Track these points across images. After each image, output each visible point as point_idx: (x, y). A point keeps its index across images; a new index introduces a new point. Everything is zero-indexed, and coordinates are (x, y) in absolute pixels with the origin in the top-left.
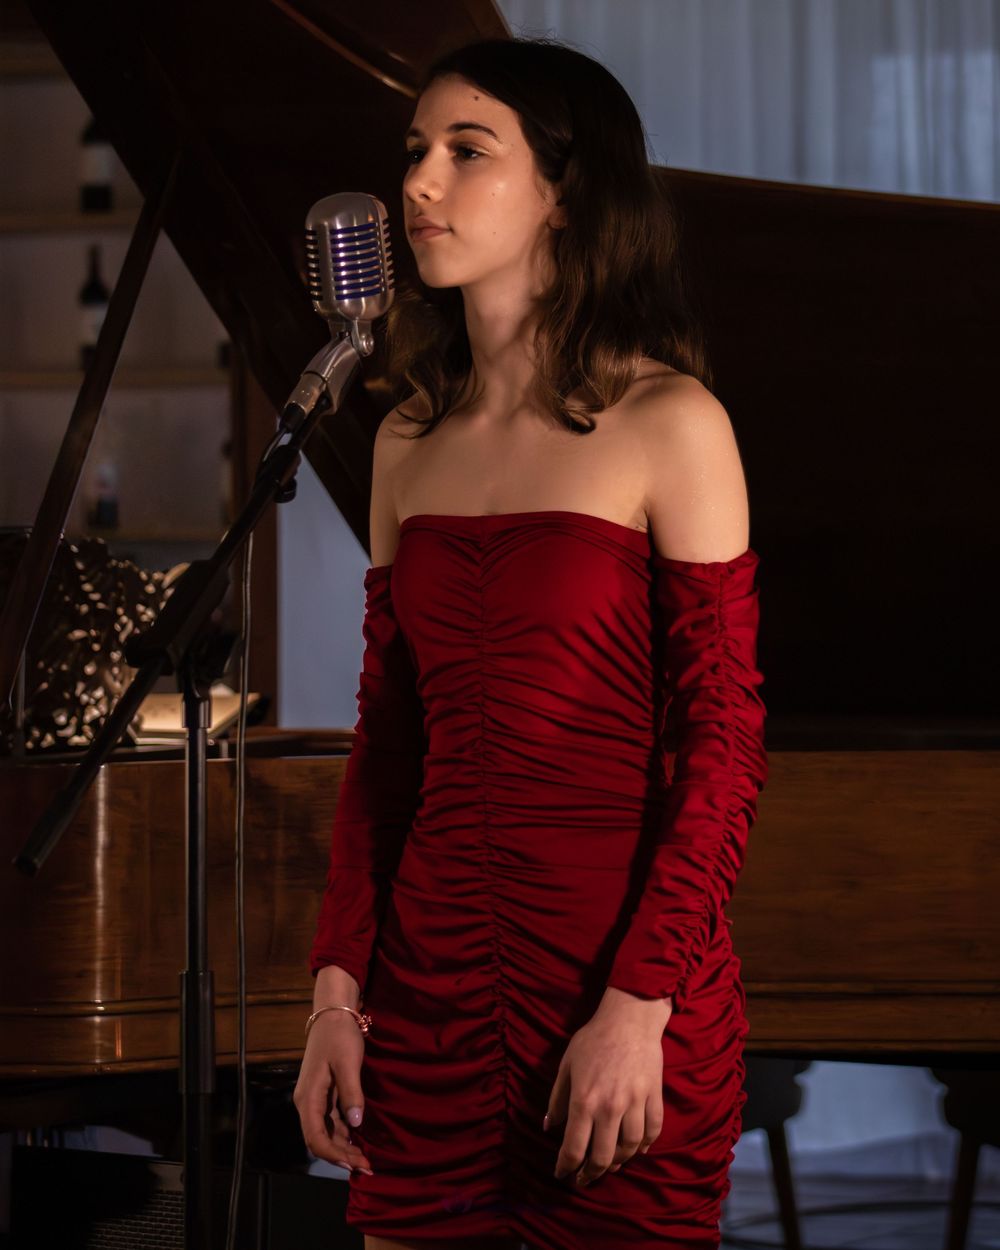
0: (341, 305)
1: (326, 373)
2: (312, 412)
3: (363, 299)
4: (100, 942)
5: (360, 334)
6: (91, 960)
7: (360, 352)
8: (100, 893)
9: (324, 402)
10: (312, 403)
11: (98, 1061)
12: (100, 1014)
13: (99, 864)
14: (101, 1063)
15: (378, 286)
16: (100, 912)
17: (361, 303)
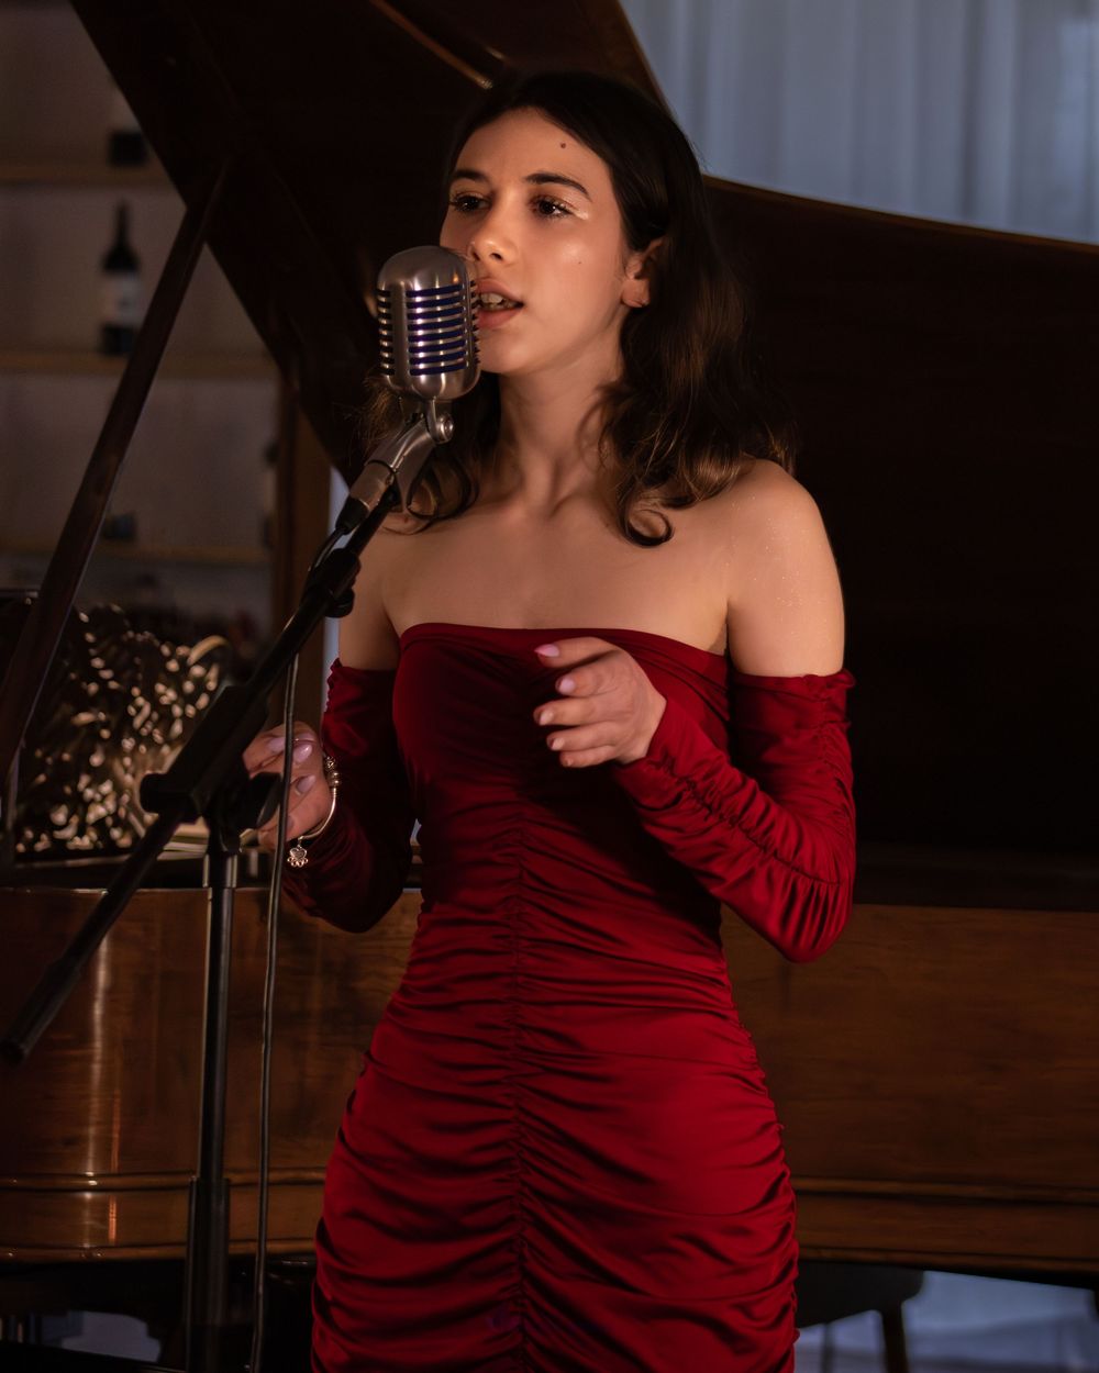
0: (416, 382)
1: (395, 463)
2: (376, 509)
3: (443, 376)
4: (95, 1104)
5: (438, 416)
6: (86, 1124)
7: (437, 437)
8: (98, 1045)
9: (390, 498)
10: (377, 499)
11: (87, 1245)
12: (91, 1189)
13: (98, 1010)
14: (91, 1248)
15: (461, 360)
16: (96, 1068)
17: (440, 380)
